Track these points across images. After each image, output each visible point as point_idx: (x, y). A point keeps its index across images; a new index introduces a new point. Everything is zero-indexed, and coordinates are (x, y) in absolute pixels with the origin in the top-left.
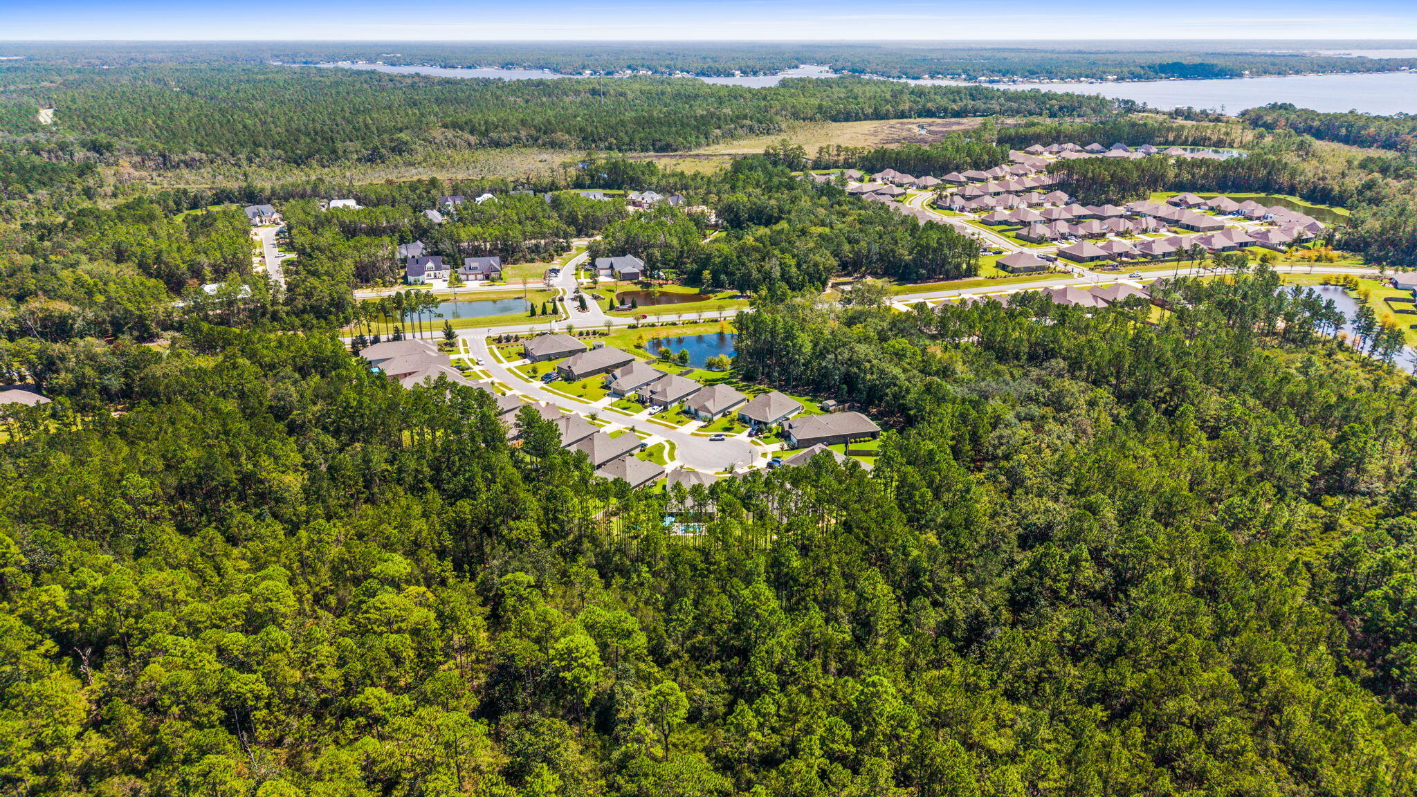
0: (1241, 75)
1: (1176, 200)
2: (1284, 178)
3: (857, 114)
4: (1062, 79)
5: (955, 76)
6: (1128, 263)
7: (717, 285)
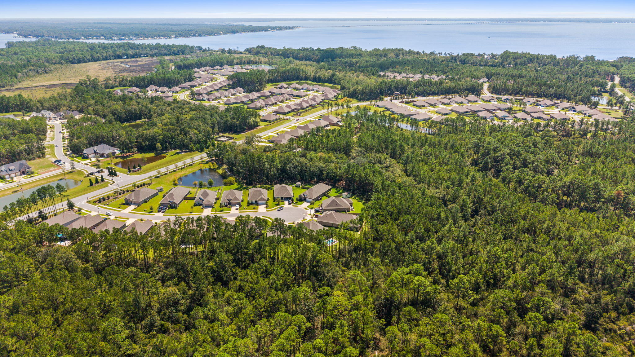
0: (220, 34)
1: (279, 86)
2: (302, 75)
3: (83, 59)
4: (152, 37)
5: (98, 37)
6: (303, 112)
7: (165, 149)
